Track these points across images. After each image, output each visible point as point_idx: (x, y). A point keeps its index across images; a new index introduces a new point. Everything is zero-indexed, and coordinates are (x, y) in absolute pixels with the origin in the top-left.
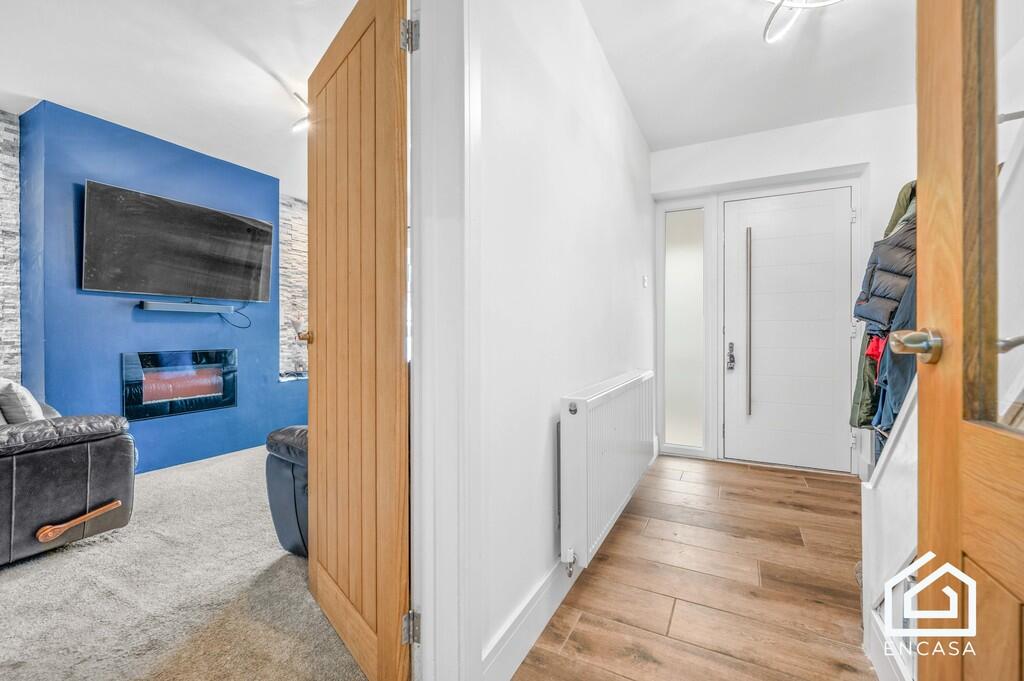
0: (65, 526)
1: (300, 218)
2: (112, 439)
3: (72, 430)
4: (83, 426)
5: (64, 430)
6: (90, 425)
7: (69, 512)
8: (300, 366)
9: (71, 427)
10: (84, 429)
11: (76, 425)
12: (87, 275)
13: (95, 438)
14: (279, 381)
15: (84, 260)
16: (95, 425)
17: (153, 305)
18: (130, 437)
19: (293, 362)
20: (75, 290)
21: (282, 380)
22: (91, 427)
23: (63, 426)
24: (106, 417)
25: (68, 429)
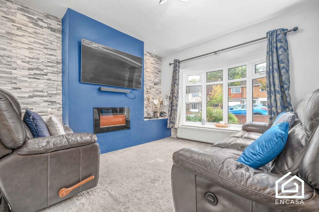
0: (70, 189)
1: (149, 60)
2: (90, 145)
3: (74, 141)
4: (79, 138)
5: (70, 140)
6: (81, 138)
7: (72, 181)
8: (149, 115)
9: (73, 139)
10: (79, 140)
11: (76, 138)
12: (82, 76)
13: (83, 145)
14: (144, 120)
15: (81, 71)
16: (83, 138)
17: (104, 88)
18: (97, 144)
19: (147, 113)
20: (78, 82)
21: (145, 120)
22: (82, 139)
23: (70, 138)
24: (88, 134)
25: (72, 140)
